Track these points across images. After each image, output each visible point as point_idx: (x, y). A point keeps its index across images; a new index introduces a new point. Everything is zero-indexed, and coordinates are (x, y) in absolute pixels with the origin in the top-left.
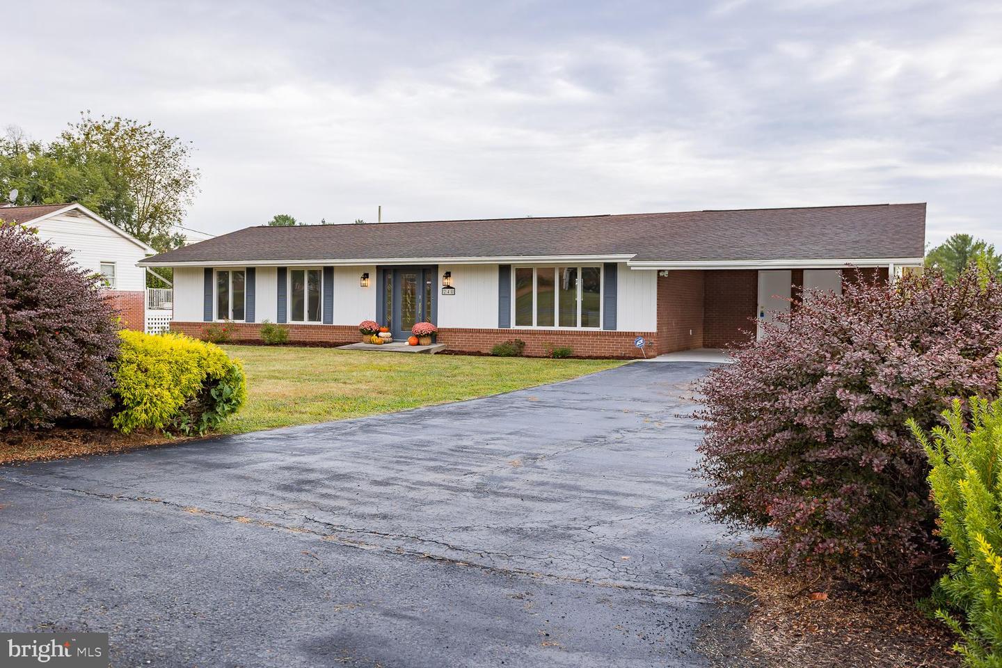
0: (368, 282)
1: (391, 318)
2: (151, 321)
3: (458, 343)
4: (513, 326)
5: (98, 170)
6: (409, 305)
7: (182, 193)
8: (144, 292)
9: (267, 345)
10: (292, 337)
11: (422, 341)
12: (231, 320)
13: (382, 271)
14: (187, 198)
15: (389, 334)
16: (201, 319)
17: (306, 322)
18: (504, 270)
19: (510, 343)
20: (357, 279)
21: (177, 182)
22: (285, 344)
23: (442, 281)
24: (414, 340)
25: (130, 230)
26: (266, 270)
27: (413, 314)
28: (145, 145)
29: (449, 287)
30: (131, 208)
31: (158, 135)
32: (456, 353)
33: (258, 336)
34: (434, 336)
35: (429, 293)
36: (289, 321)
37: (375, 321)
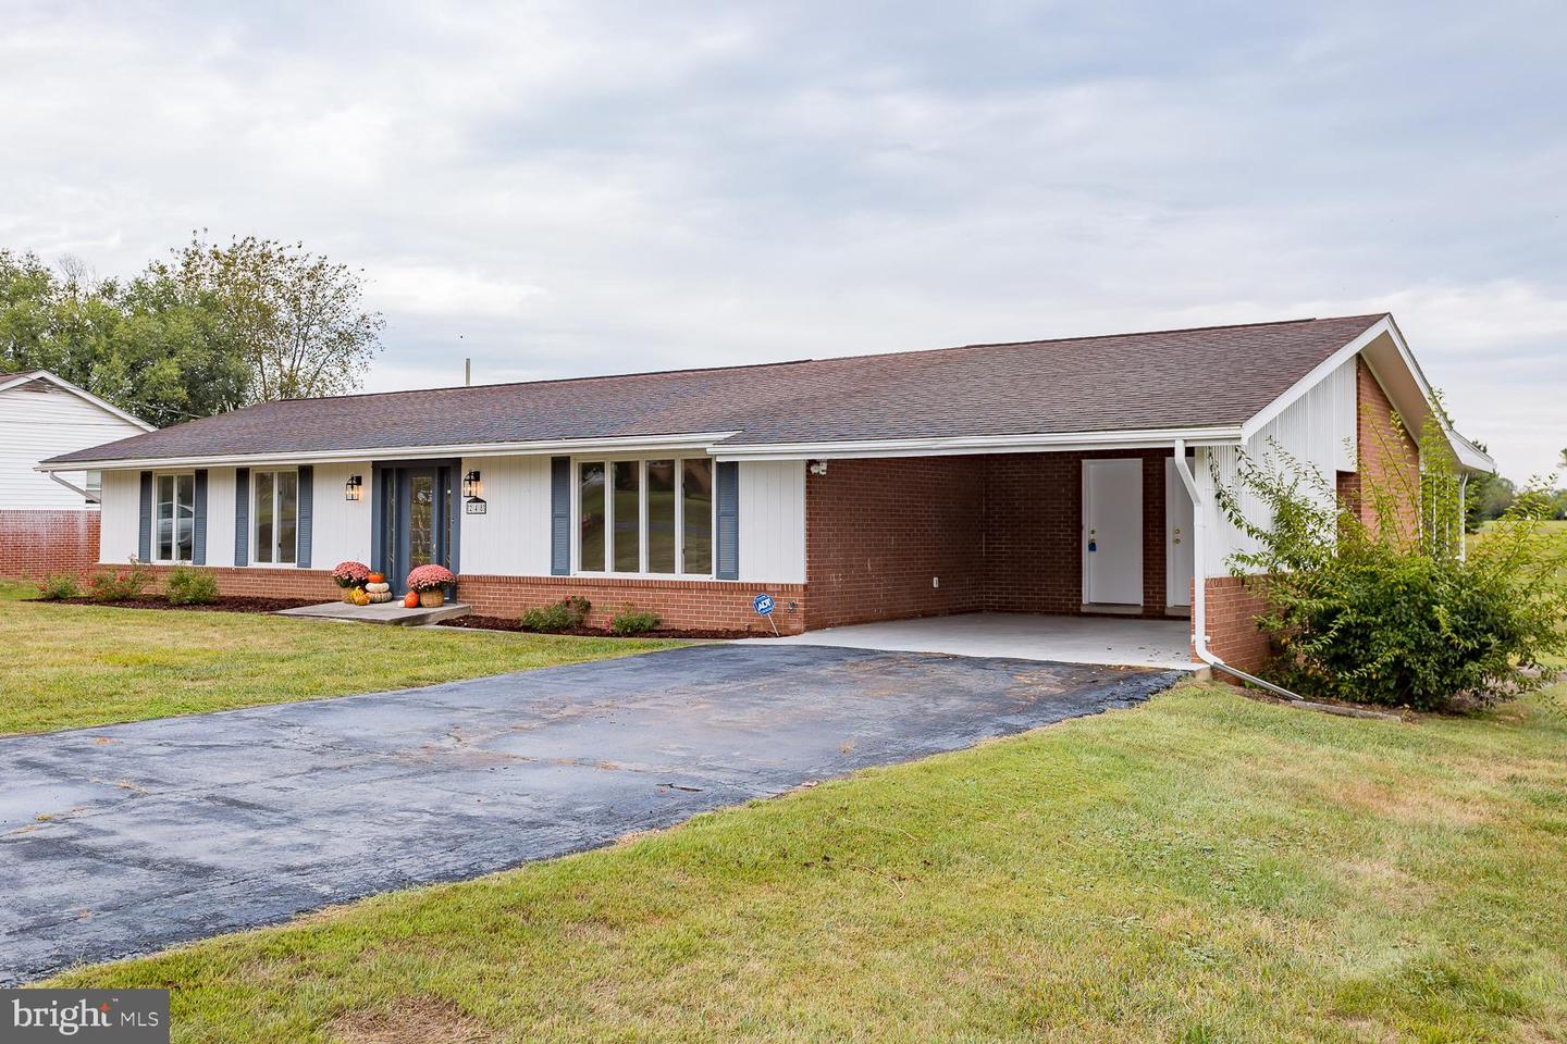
0: (356, 492)
1: (392, 559)
4: (573, 572)
6: (421, 533)
10: (252, 589)
11: (425, 599)
12: (175, 559)
13: (382, 471)
15: (385, 586)
17: (274, 564)
18: (559, 466)
19: (565, 603)
20: (341, 488)
24: (411, 597)
26: (222, 471)
27: (426, 550)
29: (477, 500)
35: (449, 511)
36: (251, 562)
37: (370, 568)
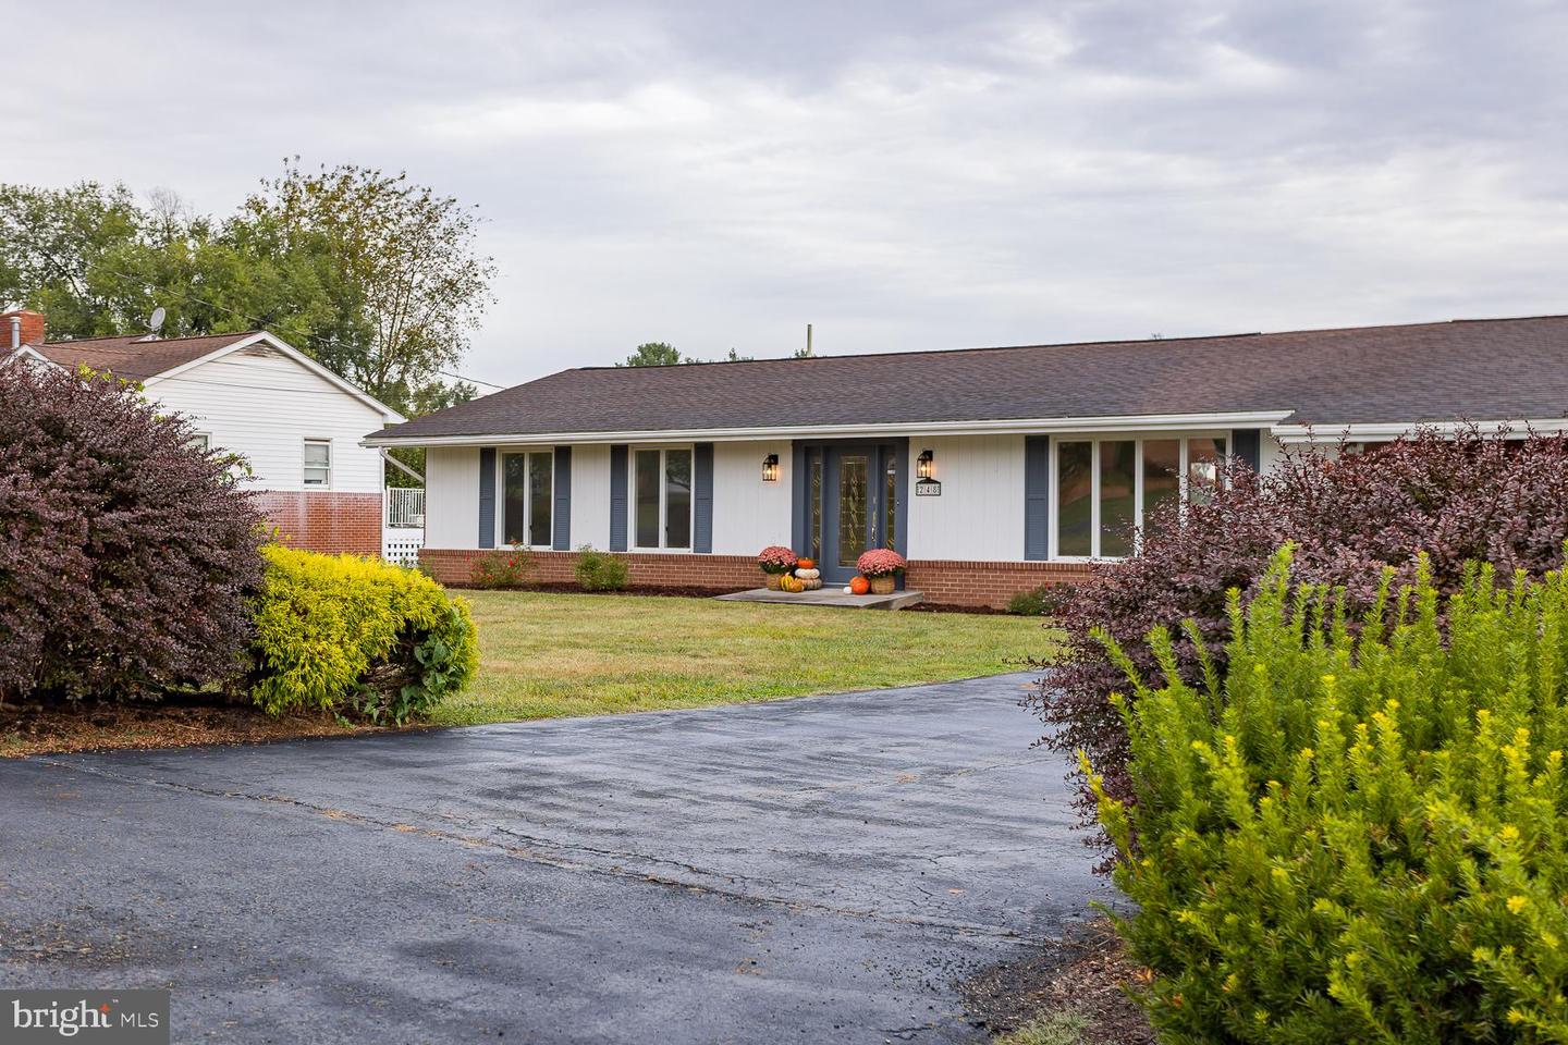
0: (775, 472)
1: (819, 541)
2: (392, 550)
3: (946, 589)
4: (1053, 557)
5: (309, 265)
6: (854, 516)
7: (461, 307)
8: (381, 495)
9: (588, 592)
10: (635, 576)
11: (876, 586)
12: (526, 544)
13: (804, 450)
14: (471, 316)
15: (815, 572)
16: (474, 545)
17: (662, 549)
18: (1035, 446)
19: (1046, 589)
20: (755, 468)
21: (452, 284)
22: (621, 590)
23: (916, 470)
24: (859, 582)
25: (365, 379)
26: (592, 450)
27: (860, 534)
28: (395, 217)
29: (929, 480)
30: (366, 337)
31: (416, 196)
32: (941, 609)
33: (572, 575)
34: (900, 576)
35: (891, 493)
36: (632, 548)
37: (790, 548)
